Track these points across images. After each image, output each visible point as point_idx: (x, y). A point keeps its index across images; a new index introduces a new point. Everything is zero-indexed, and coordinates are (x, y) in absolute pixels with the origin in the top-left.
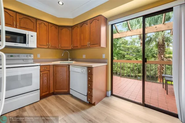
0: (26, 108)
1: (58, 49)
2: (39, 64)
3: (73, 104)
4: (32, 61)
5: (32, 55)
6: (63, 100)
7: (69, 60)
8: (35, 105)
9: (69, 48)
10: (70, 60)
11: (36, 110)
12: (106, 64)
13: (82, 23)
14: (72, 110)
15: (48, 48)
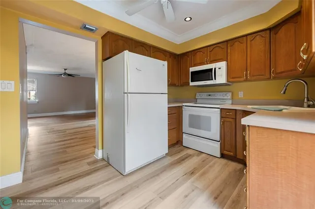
1: (269, 79)
7: (305, 105)
11: (203, 161)
14: (219, 195)
15: (246, 80)
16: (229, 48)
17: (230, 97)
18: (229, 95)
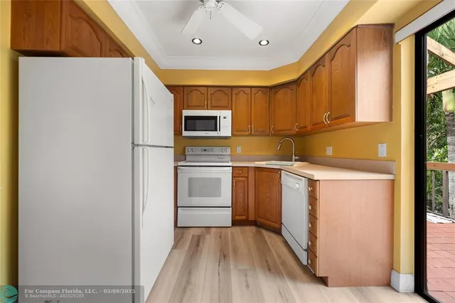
0: (213, 230)
1: (268, 135)
2: (230, 164)
3: (279, 257)
4: (229, 158)
5: (229, 150)
6: (266, 242)
7: (293, 159)
8: (223, 230)
9: (290, 132)
10: (296, 160)
11: (220, 237)
12: (390, 177)
13: (315, 66)
14: (268, 266)
15: (251, 135)
16: (234, 96)
17: (229, 153)
18: (228, 151)
